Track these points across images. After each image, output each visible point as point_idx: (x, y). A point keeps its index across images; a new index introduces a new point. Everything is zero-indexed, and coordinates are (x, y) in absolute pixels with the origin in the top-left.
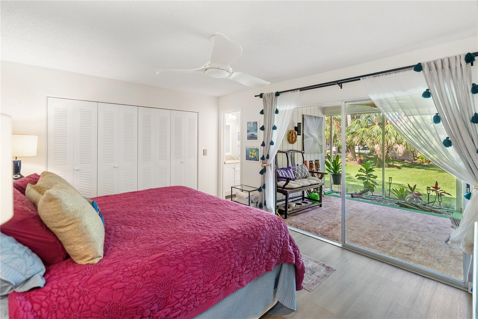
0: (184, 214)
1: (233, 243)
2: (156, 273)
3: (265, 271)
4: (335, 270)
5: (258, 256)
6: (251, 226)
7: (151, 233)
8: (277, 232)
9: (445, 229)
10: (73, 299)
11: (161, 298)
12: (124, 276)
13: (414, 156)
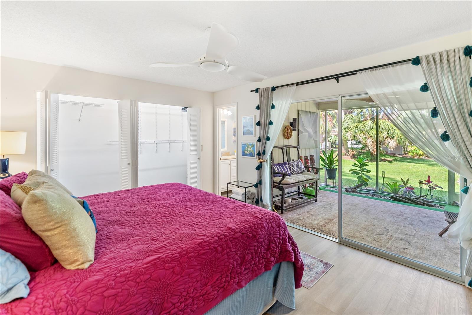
0: (179, 212)
1: (232, 243)
2: (150, 278)
3: (264, 271)
4: (333, 266)
5: (257, 255)
6: (249, 224)
7: (146, 234)
8: (276, 230)
9: (438, 222)
10: (59, 309)
11: (156, 304)
12: (116, 282)
13: (404, 150)
